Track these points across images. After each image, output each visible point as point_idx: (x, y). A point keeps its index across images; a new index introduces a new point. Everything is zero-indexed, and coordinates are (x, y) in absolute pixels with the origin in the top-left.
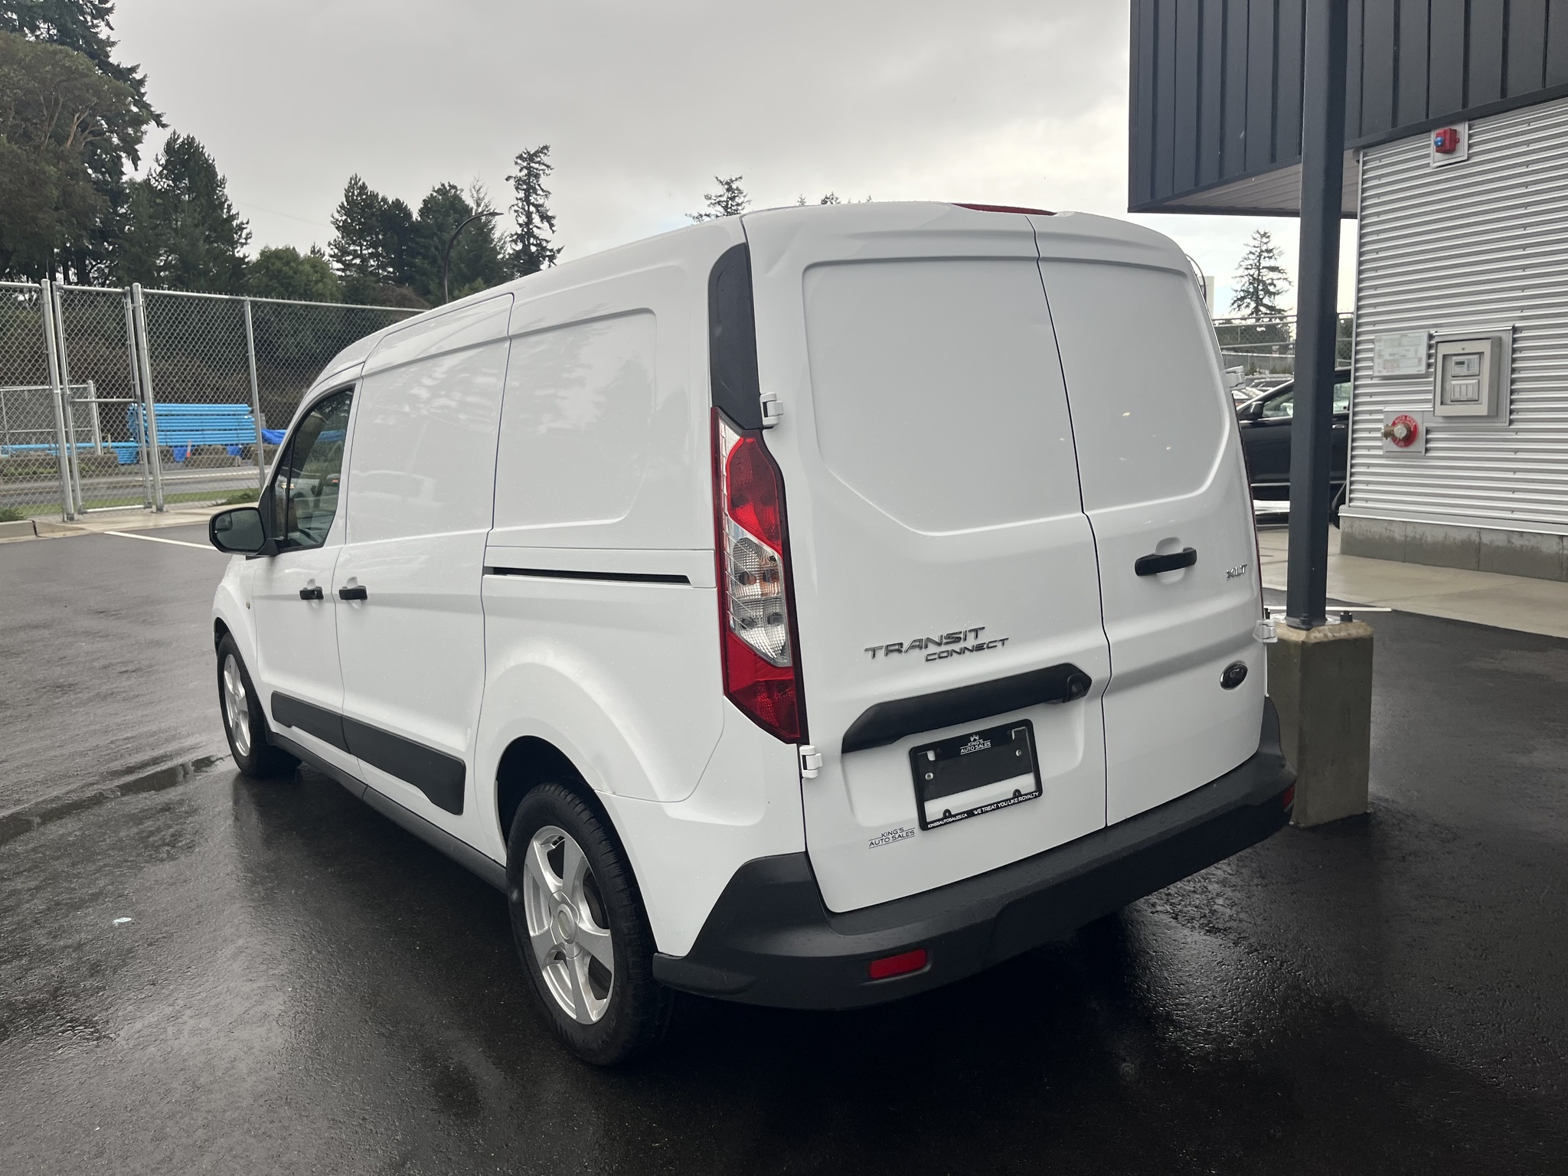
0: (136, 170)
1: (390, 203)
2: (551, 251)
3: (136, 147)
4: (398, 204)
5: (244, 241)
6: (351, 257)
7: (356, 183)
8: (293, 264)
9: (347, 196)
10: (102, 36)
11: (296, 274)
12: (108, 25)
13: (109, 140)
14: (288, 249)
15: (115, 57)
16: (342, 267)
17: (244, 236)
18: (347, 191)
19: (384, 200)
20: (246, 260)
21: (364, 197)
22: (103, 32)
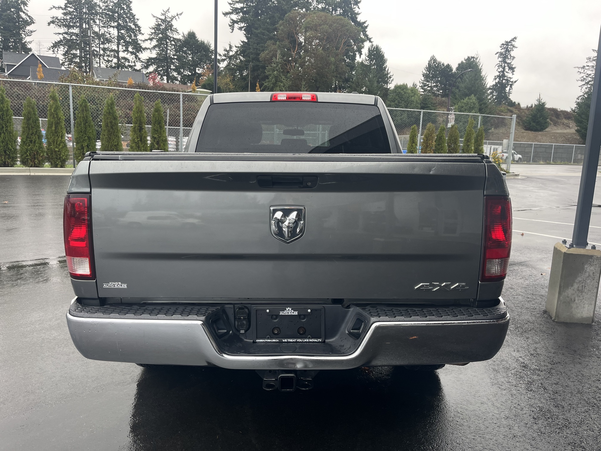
0: (360, 58)
1: (445, 65)
2: (512, 82)
3: (362, 50)
4: (448, 66)
5: (390, 82)
6: (426, 87)
7: (433, 59)
8: (405, 90)
9: (429, 64)
10: (356, 12)
11: (405, 93)
12: (358, 8)
13: (354, 47)
14: (404, 85)
15: (360, 19)
16: (423, 91)
17: (391, 80)
18: (429, 62)
19: (443, 65)
20: (390, 89)
21: (435, 64)
22: (357, 10)
